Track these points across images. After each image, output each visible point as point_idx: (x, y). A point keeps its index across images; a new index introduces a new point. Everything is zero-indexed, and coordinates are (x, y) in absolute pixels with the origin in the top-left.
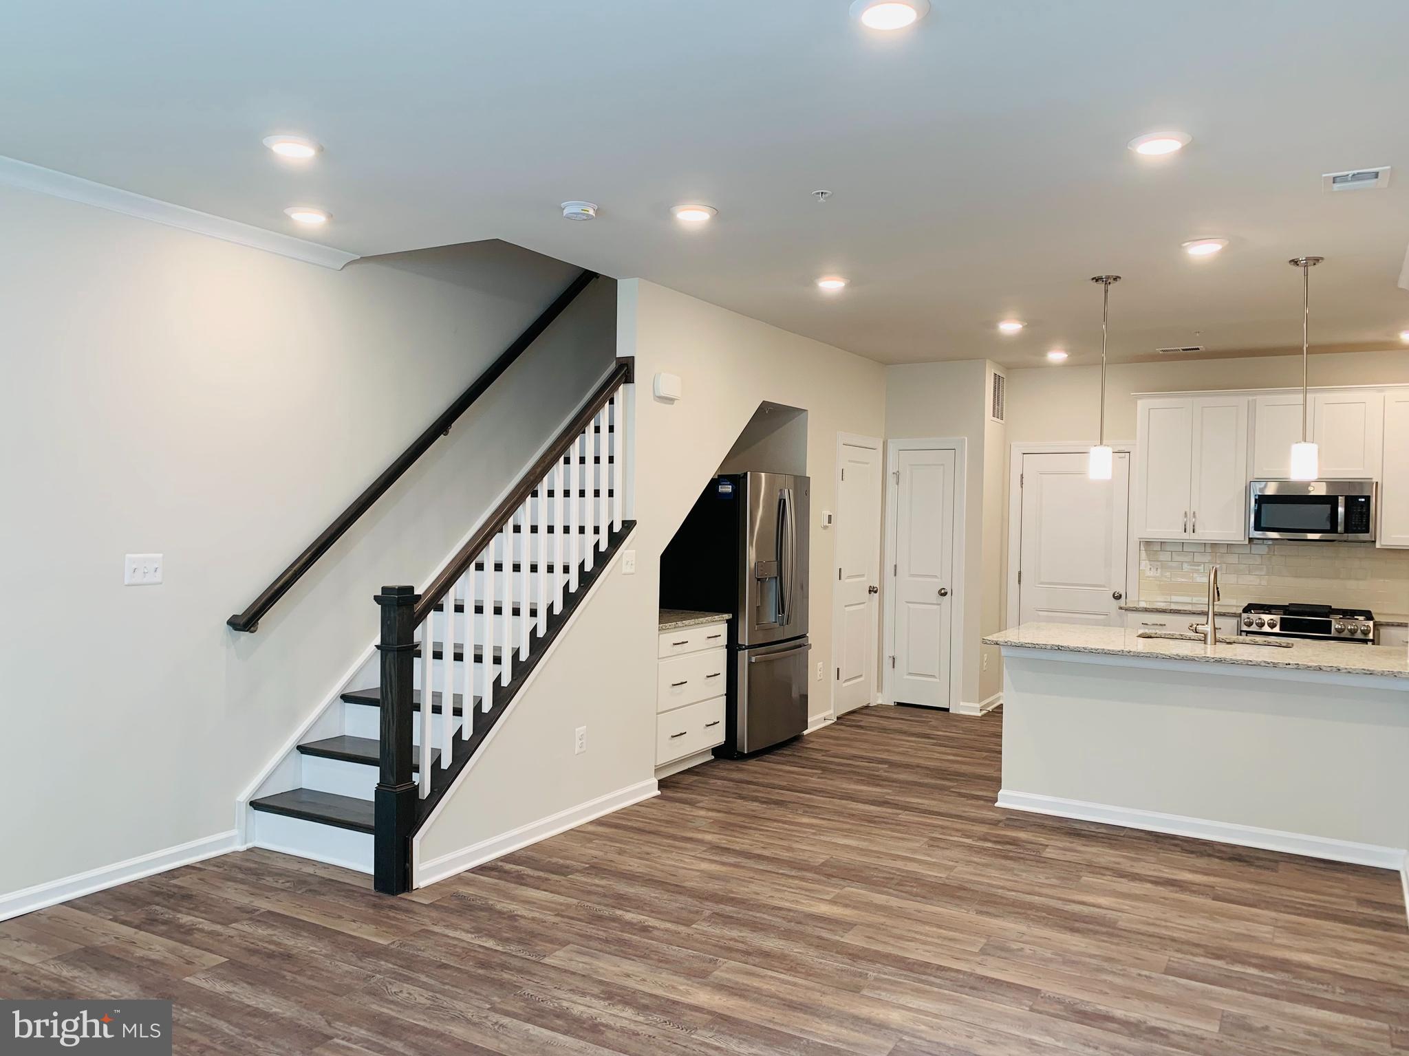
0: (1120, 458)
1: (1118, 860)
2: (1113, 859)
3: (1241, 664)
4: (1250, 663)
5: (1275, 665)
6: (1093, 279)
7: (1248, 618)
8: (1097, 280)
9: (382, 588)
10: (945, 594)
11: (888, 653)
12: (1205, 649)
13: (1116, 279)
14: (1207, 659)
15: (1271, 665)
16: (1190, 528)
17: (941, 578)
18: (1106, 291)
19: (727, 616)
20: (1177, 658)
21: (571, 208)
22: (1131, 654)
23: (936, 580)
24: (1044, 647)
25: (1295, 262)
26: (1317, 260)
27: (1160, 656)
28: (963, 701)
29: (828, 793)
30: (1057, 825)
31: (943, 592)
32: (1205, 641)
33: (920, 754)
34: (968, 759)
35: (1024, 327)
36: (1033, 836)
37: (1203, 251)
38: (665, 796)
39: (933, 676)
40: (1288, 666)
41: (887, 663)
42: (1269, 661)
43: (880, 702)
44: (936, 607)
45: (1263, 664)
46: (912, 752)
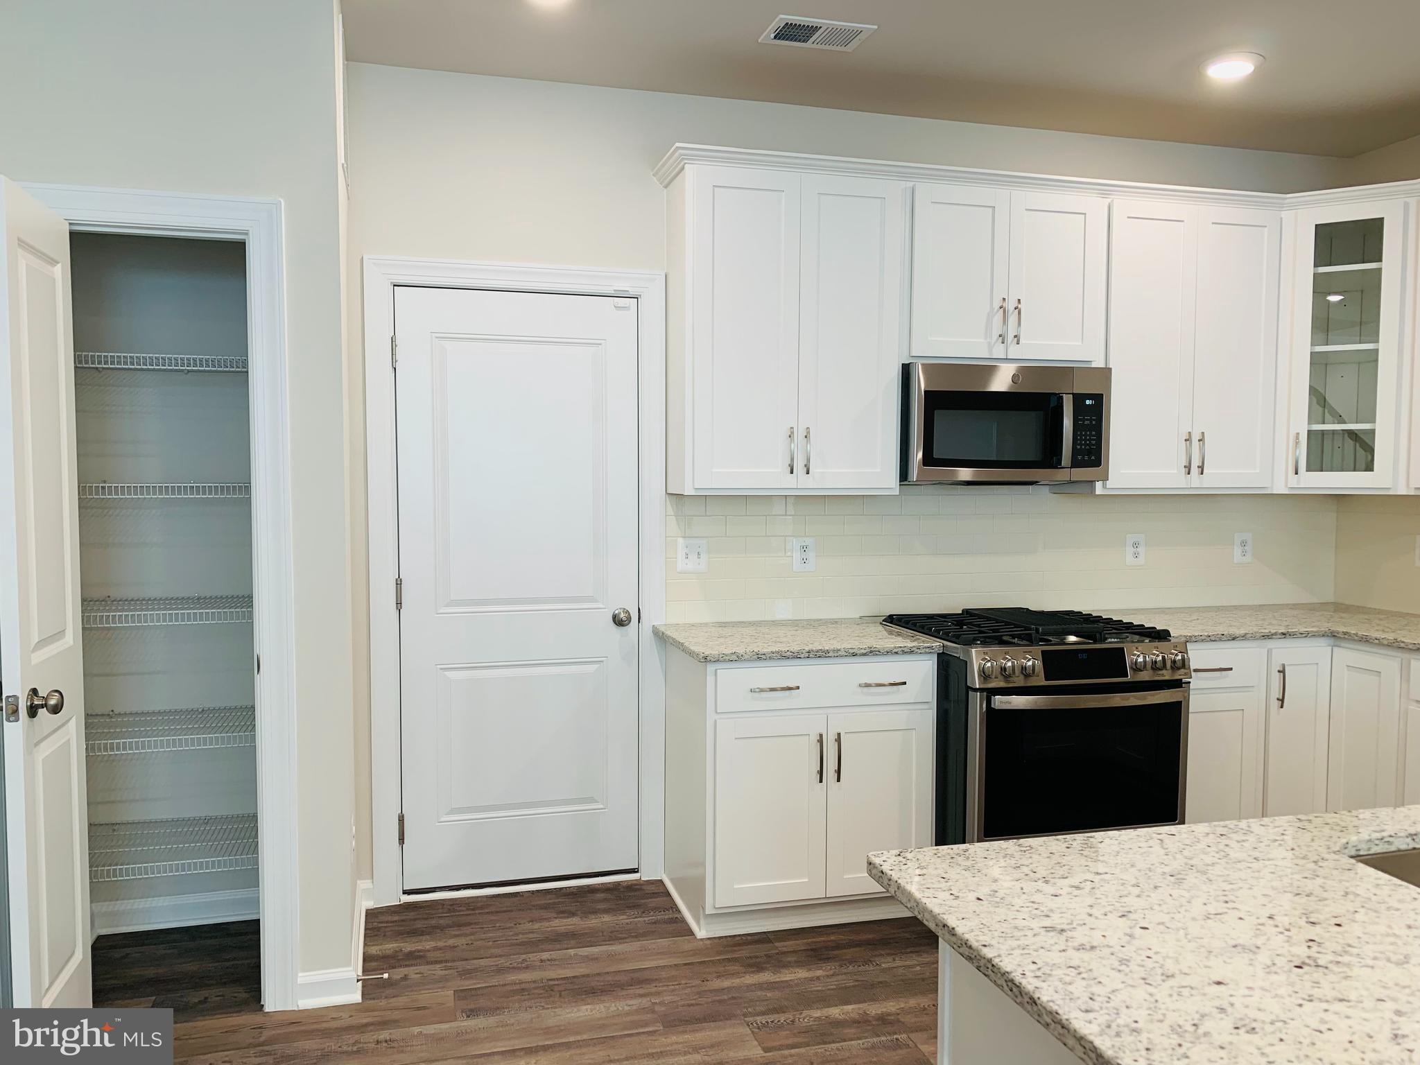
0: (618, 307)
16: (800, 466)
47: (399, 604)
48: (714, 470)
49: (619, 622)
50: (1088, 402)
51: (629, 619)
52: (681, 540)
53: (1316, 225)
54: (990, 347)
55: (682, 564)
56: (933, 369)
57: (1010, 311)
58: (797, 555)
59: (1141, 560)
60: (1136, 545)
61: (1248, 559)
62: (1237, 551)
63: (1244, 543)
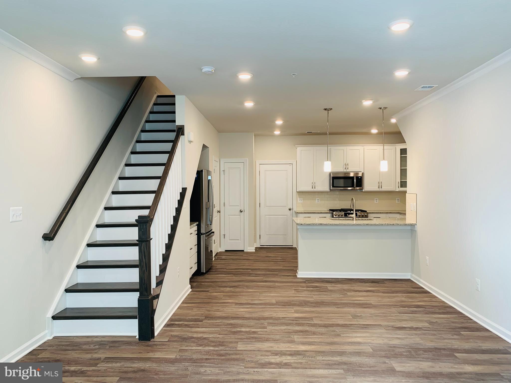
0: (290, 166)
1: (349, 287)
2: (348, 287)
3: (373, 225)
4: (376, 225)
5: (382, 225)
6: (324, 109)
7: (335, 213)
8: (325, 109)
9: (138, 216)
10: (242, 212)
11: (222, 233)
12: (353, 222)
13: (331, 109)
14: (364, 224)
15: (381, 224)
16: (314, 187)
17: (240, 206)
18: (328, 113)
19: (198, 223)
20: (356, 224)
21: (206, 69)
22: (343, 224)
23: (238, 207)
24: (316, 224)
25: (380, 108)
26: (386, 108)
27: (351, 224)
28: (249, 247)
29: (245, 281)
30: (321, 280)
31: (241, 211)
32: (353, 220)
33: (254, 265)
34: (270, 265)
35: (283, 122)
36: (319, 284)
37: (367, 103)
38: (193, 291)
39: (238, 240)
40: (386, 225)
41: (222, 237)
42: (381, 223)
43: (220, 251)
44: (239, 216)
45: (379, 225)
46: (251, 265)
47: (260, 206)
48: (301, 188)
49: (290, 210)
50: (359, 178)
51: (291, 209)
52: (299, 198)
53: (401, 149)
54: (344, 170)
55: (299, 202)
56: (333, 173)
57: (347, 165)
58: (317, 201)
59: (378, 202)
60: (376, 200)
61: (399, 202)
62: (397, 201)
63: (398, 200)
